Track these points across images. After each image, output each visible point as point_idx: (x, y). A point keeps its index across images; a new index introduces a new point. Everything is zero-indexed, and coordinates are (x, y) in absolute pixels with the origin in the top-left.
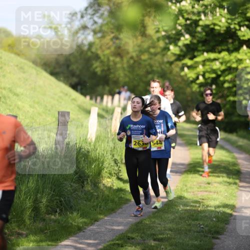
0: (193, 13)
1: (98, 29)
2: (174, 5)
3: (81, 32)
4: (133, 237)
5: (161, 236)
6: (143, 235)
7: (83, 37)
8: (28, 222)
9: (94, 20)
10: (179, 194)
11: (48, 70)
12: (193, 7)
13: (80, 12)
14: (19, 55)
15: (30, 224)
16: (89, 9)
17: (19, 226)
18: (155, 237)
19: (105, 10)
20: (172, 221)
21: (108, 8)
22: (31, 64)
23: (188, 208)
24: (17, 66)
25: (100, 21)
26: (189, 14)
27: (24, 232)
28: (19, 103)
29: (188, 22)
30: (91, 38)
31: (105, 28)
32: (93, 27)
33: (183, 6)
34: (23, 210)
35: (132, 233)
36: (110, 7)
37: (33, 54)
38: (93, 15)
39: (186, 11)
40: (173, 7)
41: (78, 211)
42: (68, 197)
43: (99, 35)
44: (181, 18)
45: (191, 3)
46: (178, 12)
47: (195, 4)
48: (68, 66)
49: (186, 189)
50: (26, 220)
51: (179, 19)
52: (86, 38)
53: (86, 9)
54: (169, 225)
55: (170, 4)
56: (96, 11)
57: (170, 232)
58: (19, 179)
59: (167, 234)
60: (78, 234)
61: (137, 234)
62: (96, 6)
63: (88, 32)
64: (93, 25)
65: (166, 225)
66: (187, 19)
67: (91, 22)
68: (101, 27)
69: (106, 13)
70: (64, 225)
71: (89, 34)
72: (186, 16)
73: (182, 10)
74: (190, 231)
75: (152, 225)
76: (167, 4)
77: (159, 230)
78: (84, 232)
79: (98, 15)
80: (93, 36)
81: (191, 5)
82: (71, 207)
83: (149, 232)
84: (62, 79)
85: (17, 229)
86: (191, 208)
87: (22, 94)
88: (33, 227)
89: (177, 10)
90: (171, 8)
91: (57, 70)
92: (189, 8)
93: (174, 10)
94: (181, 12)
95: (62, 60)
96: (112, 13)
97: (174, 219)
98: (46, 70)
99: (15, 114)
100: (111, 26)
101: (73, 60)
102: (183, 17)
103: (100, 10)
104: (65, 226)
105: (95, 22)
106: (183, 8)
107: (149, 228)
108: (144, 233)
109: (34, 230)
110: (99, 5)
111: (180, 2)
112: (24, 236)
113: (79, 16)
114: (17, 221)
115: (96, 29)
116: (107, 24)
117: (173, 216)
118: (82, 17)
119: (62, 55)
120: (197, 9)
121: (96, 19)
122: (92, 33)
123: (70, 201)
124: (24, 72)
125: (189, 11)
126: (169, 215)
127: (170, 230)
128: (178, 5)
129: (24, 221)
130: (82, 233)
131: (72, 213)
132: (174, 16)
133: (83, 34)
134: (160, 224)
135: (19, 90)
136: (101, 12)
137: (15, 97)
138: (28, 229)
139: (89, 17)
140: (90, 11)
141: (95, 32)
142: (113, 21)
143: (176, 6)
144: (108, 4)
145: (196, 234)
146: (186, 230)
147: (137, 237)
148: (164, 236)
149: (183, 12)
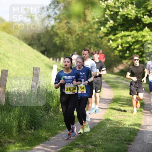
0: (115, 7)
1: (57, 17)
2: (104, 2)
4: (79, 143)
5: (96, 143)
6: (85, 142)
7: (48, 22)
8: (15, 134)
9: (55, 12)
10: (107, 117)
11: (27, 42)
12: (115, 4)
13: (46, 7)
15: (16, 136)
16: (52, 5)
17: (9, 138)
18: (92, 144)
19: (61, 5)
20: (103, 134)
21: (63, 4)
22: (16, 39)
23: (112, 126)
24: (8, 40)
25: (58, 12)
26: (112, 8)
27: (12, 141)
28: (10, 63)
29: (112, 13)
30: (53, 23)
31: (61, 17)
32: (54, 16)
33: (109, 3)
34: (12, 128)
35: (78, 141)
36: (65, 4)
37: (18, 33)
38: (54, 8)
39: (111, 6)
40: (103, 4)
41: (45, 128)
42: (39, 120)
43: (58, 21)
44: (107, 10)
45: (113, 1)
46: (106, 7)
47: (116, 2)
48: (39, 40)
49: (111, 114)
50: (14, 134)
51: (106, 11)
52: (50, 23)
53: (50, 5)
54: (101, 137)
55: (101, 2)
56: (56, 6)
58: (9, 108)
59: (100, 142)
60: (45, 142)
61: (81, 142)
62: (56, 3)
65: (99, 136)
66: (111, 11)
67: (53, 13)
68: (59, 16)
69: (62, 8)
71: (52, 20)
72: (111, 9)
73: (109, 6)
74: (113, 140)
75: (90, 136)
76: (99, 2)
77: (95, 139)
78: (49, 141)
79: (57, 8)
80: (54, 21)
81: (114, 2)
82: (41, 126)
83: (88, 141)
84: (36, 47)
85: (8, 139)
86: (114, 126)
87: (11, 57)
88: (18, 138)
89: (105, 6)
90: (101, 4)
91: (33, 42)
92: (112, 4)
93: (104, 6)
94: (108, 7)
95: (35, 36)
96: (66, 8)
97: (104, 133)
98: (26, 42)
99: (7, 69)
100: (65, 16)
101: (42, 36)
102: (109, 10)
103: (58, 5)
104: (38, 137)
105: (56, 14)
106: (109, 4)
107: (89, 138)
109: (18, 140)
110: (58, 3)
112: (13, 143)
113: (46, 9)
114: (8, 134)
116: (63, 14)
117: (103, 131)
118: (48, 10)
119: (35, 33)
120: (117, 5)
122: (54, 20)
123: (40, 122)
124: (12, 44)
125: (112, 6)
126: (101, 130)
127: (102, 139)
128: (106, 2)
129: (13, 134)
130: (48, 142)
131: (42, 129)
132: (103, 9)
133: (48, 20)
134: (95, 136)
135: (9, 55)
136: (59, 7)
137: (7, 59)
138: (15, 139)
139: (52, 10)
140: (52, 6)
142: (66, 12)
143: (104, 3)
144: (63, 2)
145: (117, 142)
146: (111, 139)
147: (81, 143)
148: (98, 143)
149: (109, 7)
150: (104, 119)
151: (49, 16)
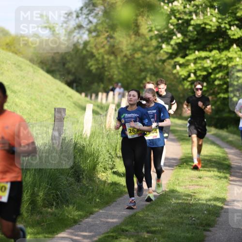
0: (185, 13)
1: (93, 28)
3: (77, 31)
4: (127, 229)
5: (154, 229)
6: (136, 227)
7: (78, 36)
8: (25, 214)
9: (89, 20)
10: (172, 187)
11: (45, 68)
12: (185, 7)
13: (75, 11)
14: (16, 53)
15: (28, 216)
16: (84, 8)
18: (148, 229)
19: (99, 10)
20: (165, 214)
21: (102, 8)
22: (28, 62)
23: (180, 201)
24: (15, 64)
25: (95, 21)
26: (180, 13)
28: (17, 100)
29: (180, 22)
30: (86, 37)
31: (99, 28)
32: (88, 27)
33: (175, 6)
35: (126, 226)
36: (105, 7)
37: (30, 52)
38: (88, 14)
39: (178, 11)
40: (166, 7)
41: (74, 204)
42: (65, 191)
43: (94, 34)
44: (173, 18)
45: (182, 3)
46: (170, 12)
47: (186, 4)
48: (64, 64)
49: (179, 183)
51: (171, 19)
52: (81, 37)
53: (81, 9)
54: (162, 218)
55: (162, 4)
56: (91, 11)
57: (163, 225)
59: (160, 227)
60: (73, 227)
61: (130, 227)
62: (91, 6)
63: (83, 31)
64: (88, 24)
65: (159, 218)
66: (179, 19)
67: (86, 21)
68: (96, 26)
69: (101, 13)
70: (60, 218)
71: (84, 33)
72: (178, 15)
73: (175, 10)
74: (182, 223)
75: (145, 218)
76: (160, 4)
77: (152, 223)
78: (79, 224)
79: (93, 14)
80: (88, 35)
81: (183, 5)
82: (67, 201)
83: (142, 225)
84: (58, 76)
86: (183, 201)
87: (20, 91)
88: (30, 220)
89: (169, 10)
90: (163, 8)
91: (54, 68)
92: (181, 8)
93: (167, 10)
94: (173, 12)
95: (58, 58)
96: (106, 13)
97: (167, 212)
98: (42, 68)
100: (106, 26)
101: (68, 58)
102: (175, 16)
103: (95, 10)
104: (62, 219)
105: (91, 22)
106: (175, 8)
107: (143, 220)
108: (137, 225)
109: (31, 223)
110: (94, 5)
111: (172, 3)
113: (74, 15)
115: (90, 28)
116: (102, 23)
117: (166, 209)
118: (78, 17)
119: (58, 53)
120: (188, 9)
121: (91, 18)
122: (87, 33)
123: (66, 194)
124: (21, 70)
125: (181, 11)
126: (162, 208)
127: (163, 222)
128: (170, 5)
129: (22, 214)
130: (78, 226)
131: (68, 206)
132: (166, 16)
133: (79, 33)
134: (153, 217)
135: (16, 88)
136: (96, 12)
137: (13, 94)
138: (25, 222)
139: (84, 16)
140: (85, 11)
141: (90, 31)
142: (107, 21)
143: (168, 6)
144: (102, 4)
145: (188, 226)
146: (178, 222)
147: (131, 229)
148: (157, 228)
149: (176, 12)
150: (167, 190)
151: (80, 27)
